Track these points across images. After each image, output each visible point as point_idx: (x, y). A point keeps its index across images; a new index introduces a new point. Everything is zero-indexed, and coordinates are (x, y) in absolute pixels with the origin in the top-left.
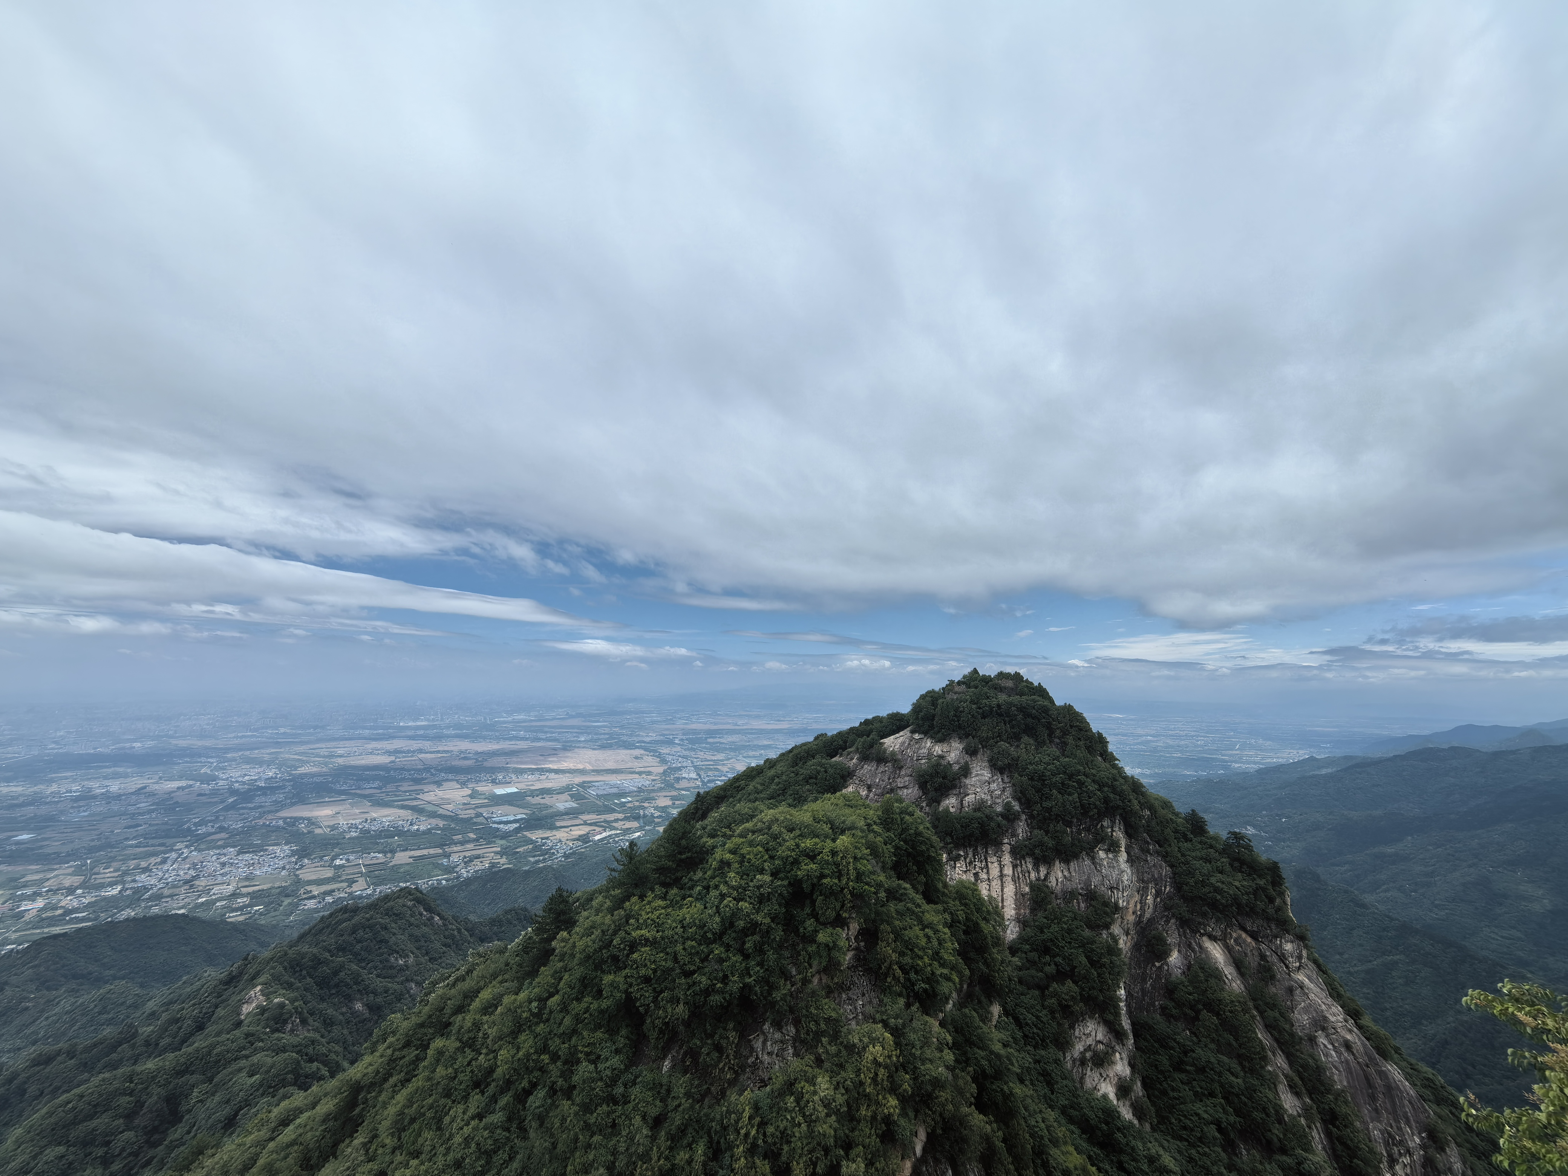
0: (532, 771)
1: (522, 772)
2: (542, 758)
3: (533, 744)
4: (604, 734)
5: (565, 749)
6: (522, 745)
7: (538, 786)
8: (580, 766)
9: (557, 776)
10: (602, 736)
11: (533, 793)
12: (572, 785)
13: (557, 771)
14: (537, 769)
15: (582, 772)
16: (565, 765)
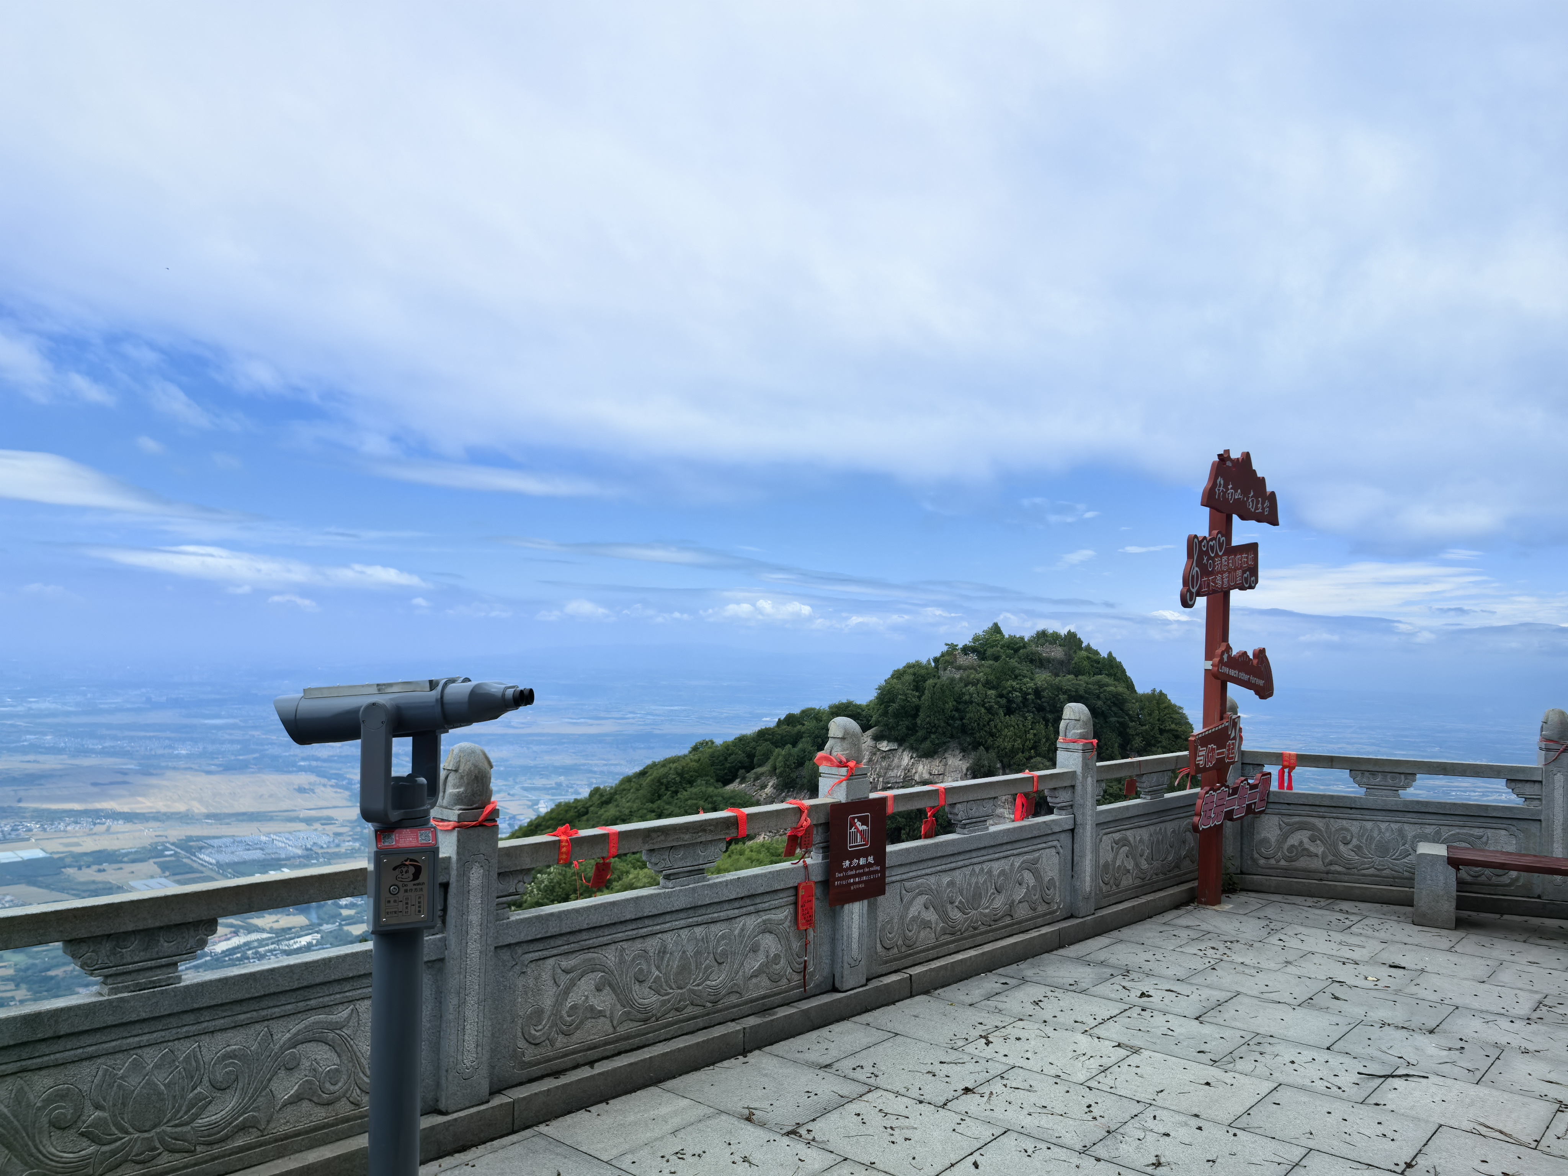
0: (76, 816)
1: (53, 817)
2: (95, 789)
3: (77, 762)
4: (232, 742)
5: (146, 772)
6: (50, 762)
7: (89, 845)
8: (181, 807)
9: (129, 826)
10: (226, 747)
11: (81, 860)
12: (163, 844)
13: (129, 817)
14: (85, 813)
15: (185, 818)
16: (144, 804)
